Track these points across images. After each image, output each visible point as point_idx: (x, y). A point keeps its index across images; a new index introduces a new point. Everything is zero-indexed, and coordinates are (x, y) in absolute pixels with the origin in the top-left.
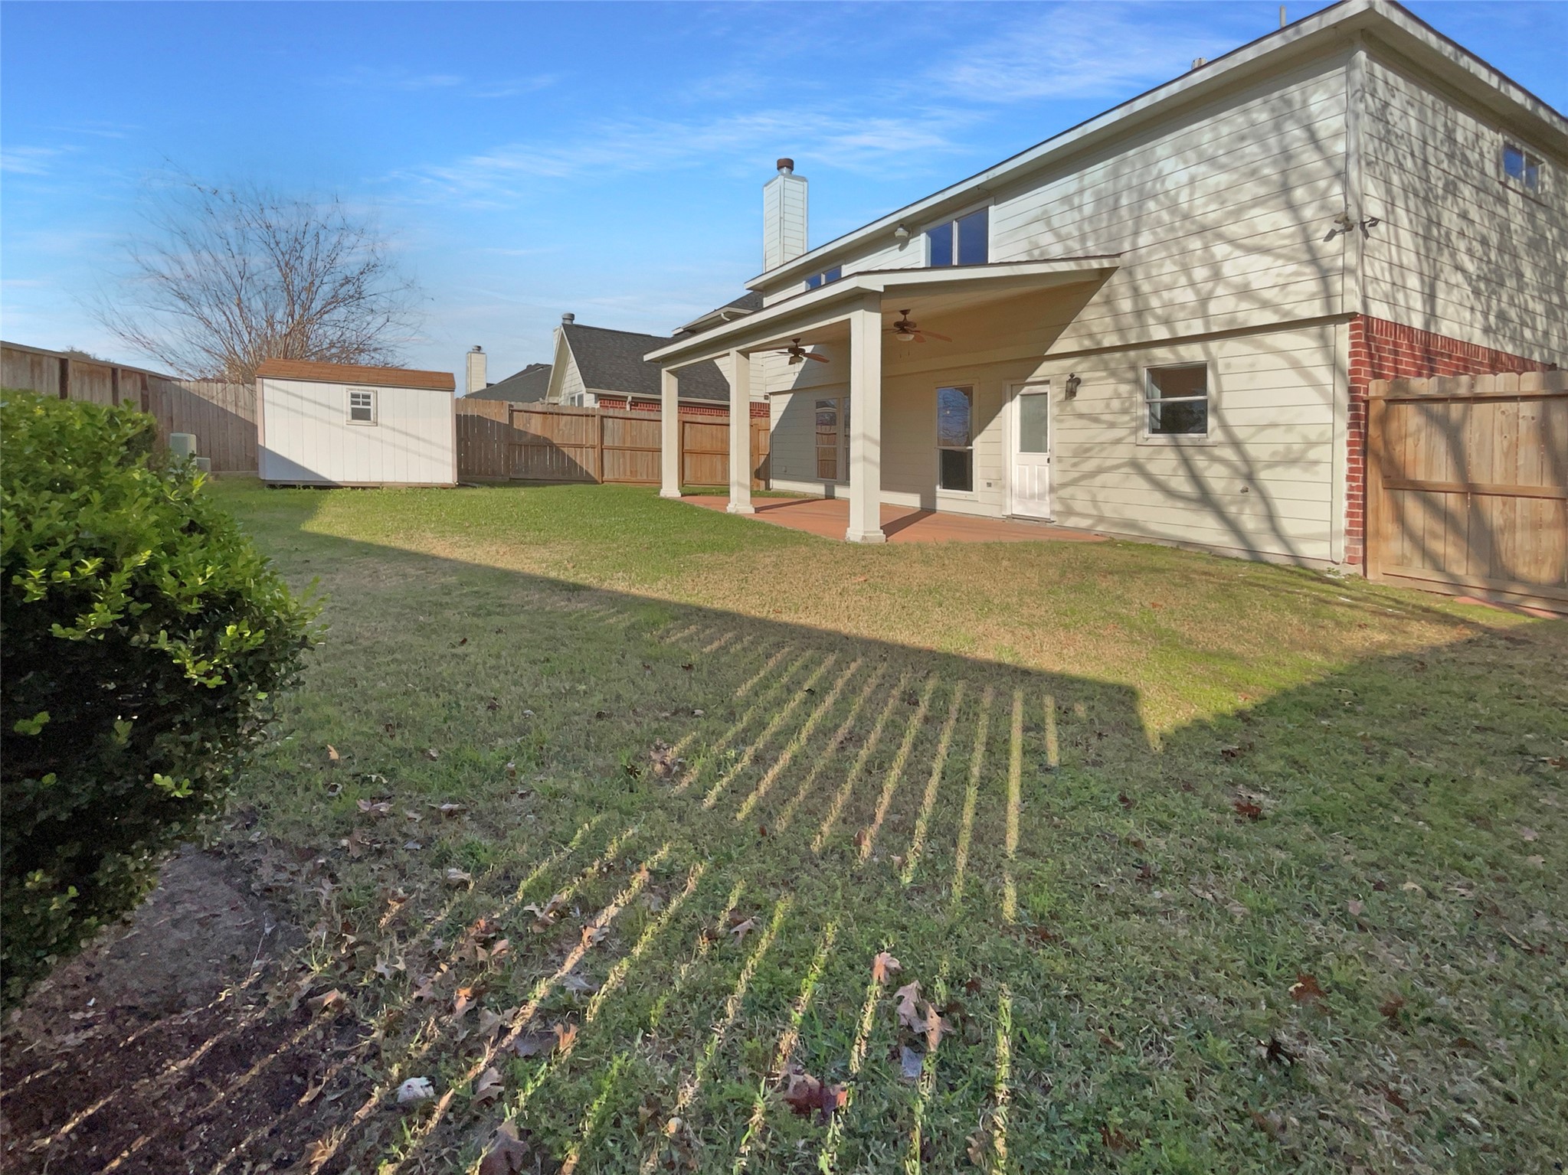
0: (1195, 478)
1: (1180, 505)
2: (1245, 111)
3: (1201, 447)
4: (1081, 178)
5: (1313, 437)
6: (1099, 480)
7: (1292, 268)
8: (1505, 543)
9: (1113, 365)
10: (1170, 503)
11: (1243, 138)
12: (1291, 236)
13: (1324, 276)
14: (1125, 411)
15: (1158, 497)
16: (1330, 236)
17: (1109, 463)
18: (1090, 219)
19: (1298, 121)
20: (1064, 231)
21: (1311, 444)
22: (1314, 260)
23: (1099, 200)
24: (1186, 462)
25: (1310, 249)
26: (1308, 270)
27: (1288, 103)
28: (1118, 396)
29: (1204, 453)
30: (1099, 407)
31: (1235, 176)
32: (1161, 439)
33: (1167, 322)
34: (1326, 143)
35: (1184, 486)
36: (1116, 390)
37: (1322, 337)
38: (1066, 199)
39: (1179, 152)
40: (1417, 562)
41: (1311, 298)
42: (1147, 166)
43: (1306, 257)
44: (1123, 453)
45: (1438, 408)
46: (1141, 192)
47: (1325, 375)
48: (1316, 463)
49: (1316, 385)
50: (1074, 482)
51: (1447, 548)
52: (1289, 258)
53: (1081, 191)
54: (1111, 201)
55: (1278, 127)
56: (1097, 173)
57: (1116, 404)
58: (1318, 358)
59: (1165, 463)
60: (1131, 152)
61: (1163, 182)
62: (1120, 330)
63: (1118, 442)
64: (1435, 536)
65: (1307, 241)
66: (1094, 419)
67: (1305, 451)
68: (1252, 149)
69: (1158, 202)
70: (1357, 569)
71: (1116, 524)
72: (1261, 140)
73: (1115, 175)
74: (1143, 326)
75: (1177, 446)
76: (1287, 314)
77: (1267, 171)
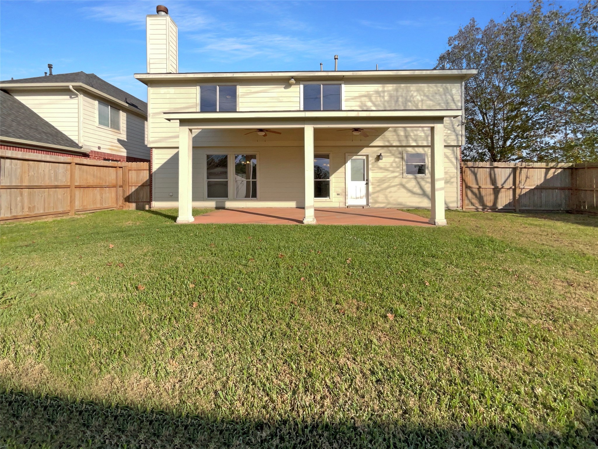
0: (421, 188)
1: (417, 196)
2: (436, 86)
3: (423, 178)
4: (384, 87)
5: (452, 176)
6: (388, 190)
7: (449, 132)
8: (485, 199)
9: (393, 152)
10: (414, 196)
11: (436, 94)
12: (449, 123)
13: (457, 135)
14: (398, 167)
15: (409, 194)
16: (458, 126)
17: (393, 184)
18: (388, 102)
19: (450, 94)
20: (377, 103)
21: (452, 178)
22: (454, 131)
23: (391, 96)
24: (418, 183)
25: (454, 128)
26: (453, 133)
27: (447, 88)
28: (395, 162)
29: (423, 180)
30: (388, 165)
31: (434, 103)
32: (410, 176)
33: (415, 141)
34: (457, 102)
35: (417, 190)
36: (394, 160)
37: (453, 150)
38: (377, 92)
39: (418, 91)
40: (470, 205)
41: (454, 140)
42: (407, 91)
43: (453, 130)
44: (397, 181)
45: (473, 169)
46: (406, 99)
47: (454, 161)
48: (452, 182)
49: (452, 162)
50: (378, 191)
51: (475, 201)
52: (449, 129)
53: (384, 92)
54: (395, 98)
55: (445, 94)
56: (390, 87)
57: (394, 165)
58: (452, 156)
59: (412, 184)
60: (403, 85)
61: (413, 98)
62: (400, 141)
63: (396, 177)
64: (473, 199)
65: (453, 125)
66: (386, 170)
67: (450, 179)
68: (438, 97)
69: (411, 103)
70: (461, 208)
71: (395, 204)
72: (441, 96)
73: (397, 90)
74: (407, 140)
75: (416, 178)
76: (449, 143)
77: (443, 105)
